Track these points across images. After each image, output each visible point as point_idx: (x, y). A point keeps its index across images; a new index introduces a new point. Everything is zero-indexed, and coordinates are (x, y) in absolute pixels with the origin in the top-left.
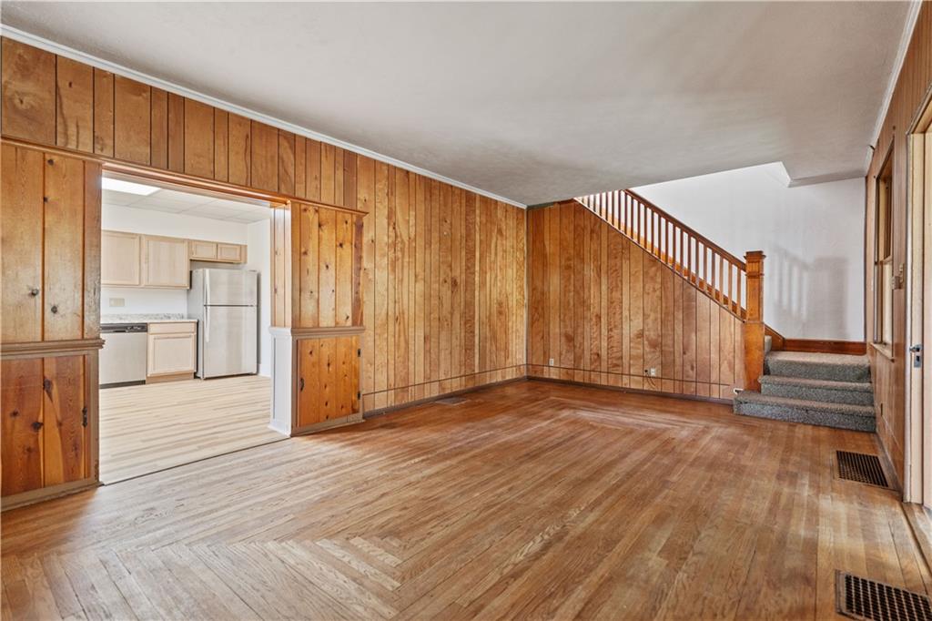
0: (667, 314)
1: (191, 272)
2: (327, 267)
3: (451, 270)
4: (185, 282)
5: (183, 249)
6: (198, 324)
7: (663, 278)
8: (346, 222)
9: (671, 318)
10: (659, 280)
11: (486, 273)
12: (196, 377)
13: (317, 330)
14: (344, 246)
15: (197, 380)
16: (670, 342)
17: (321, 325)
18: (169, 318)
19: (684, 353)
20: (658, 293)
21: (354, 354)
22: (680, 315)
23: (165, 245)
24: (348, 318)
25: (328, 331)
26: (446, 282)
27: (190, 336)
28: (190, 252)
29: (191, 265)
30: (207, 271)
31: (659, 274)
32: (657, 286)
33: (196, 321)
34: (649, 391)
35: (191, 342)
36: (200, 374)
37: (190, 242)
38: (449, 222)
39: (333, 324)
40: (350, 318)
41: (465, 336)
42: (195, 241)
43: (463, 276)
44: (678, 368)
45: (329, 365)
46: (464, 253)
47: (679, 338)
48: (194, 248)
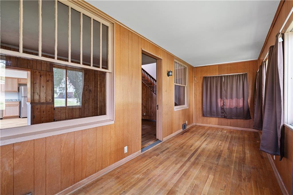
0: (147, 99)
1: (19, 87)
2: (43, 87)
3: (89, 87)
4: (16, 90)
5: (16, 81)
6: (20, 102)
7: (146, 89)
8: (50, 75)
9: (148, 100)
10: (145, 90)
11: (102, 88)
12: (20, 117)
13: (40, 103)
14: (49, 81)
15: (20, 118)
16: (148, 106)
17: (41, 102)
18: (12, 100)
19: (151, 109)
20: (145, 93)
21: (53, 109)
22: (150, 99)
23: (10, 80)
24: (50, 100)
25: (43, 103)
26: (87, 90)
27: (18, 106)
28: (18, 81)
29: (19, 85)
30: (23, 87)
31: (145, 88)
32: (145, 92)
33: (19, 101)
34: (144, 119)
35: (18, 108)
36: (21, 117)
38: (88, 74)
39: (45, 101)
40: (51, 100)
41: (94, 105)
42: (20, 78)
43: (93, 89)
44: (150, 113)
45: (43, 112)
46: (93, 83)
47: (150, 105)
48: (19, 80)
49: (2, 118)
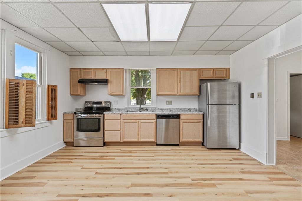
1: (200, 86)
4: (197, 91)
5: (196, 73)
6: (204, 115)
12: (203, 145)
15: (203, 147)
23: (188, 73)
27: (200, 122)
28: (200, 75)
30: (209, 84)
33: (203, 113)
35: (200, 125)
36: (205, 144)
37: (199, 70)
42: (202, 69)
48: (201, 73)
49: (179, 143)
